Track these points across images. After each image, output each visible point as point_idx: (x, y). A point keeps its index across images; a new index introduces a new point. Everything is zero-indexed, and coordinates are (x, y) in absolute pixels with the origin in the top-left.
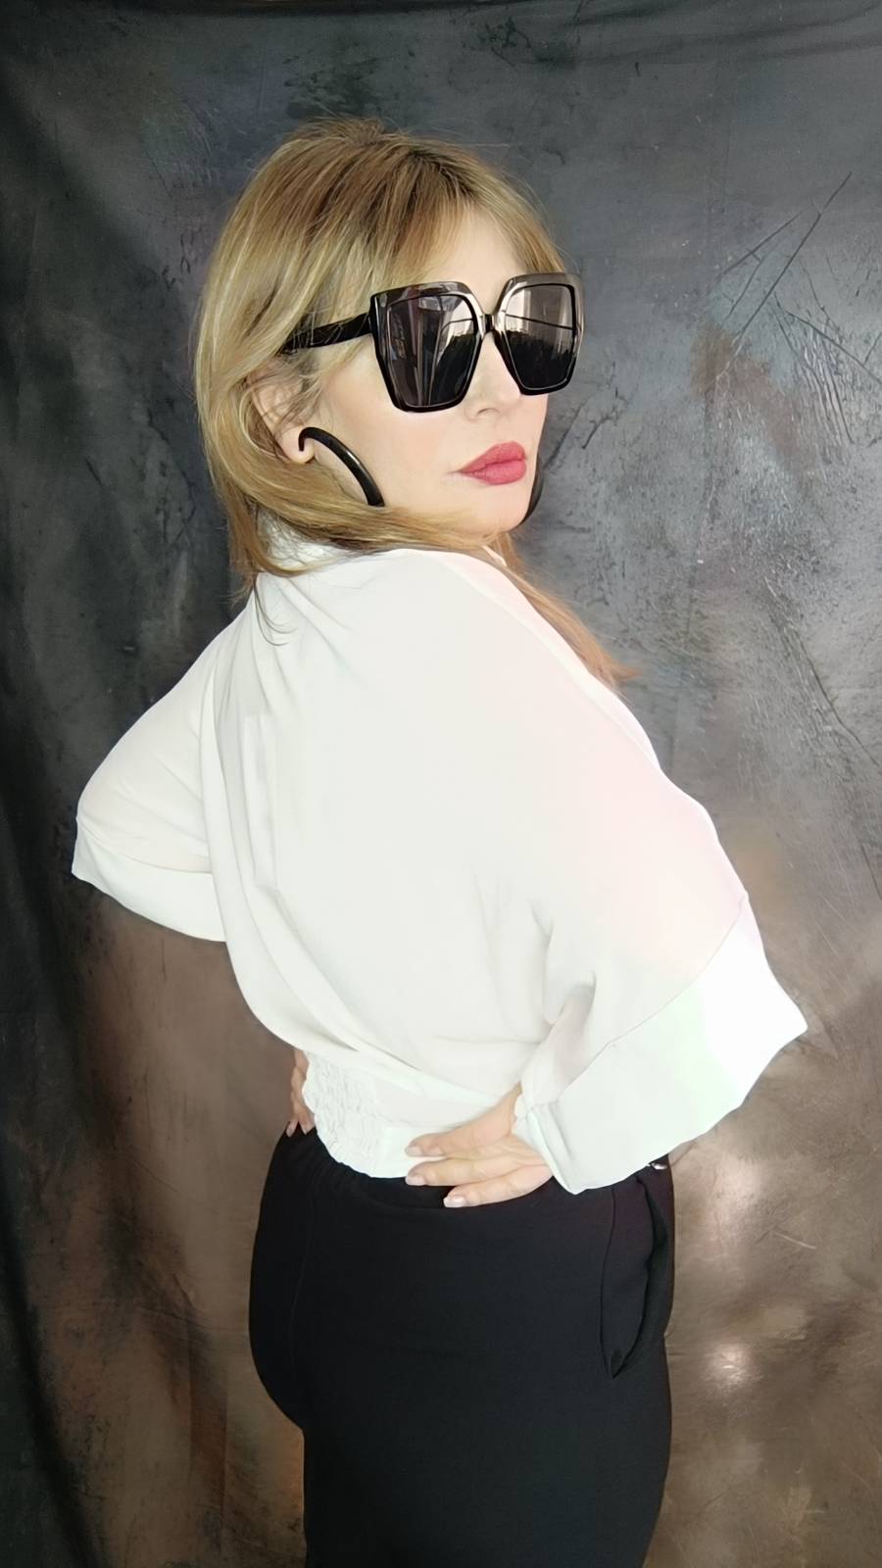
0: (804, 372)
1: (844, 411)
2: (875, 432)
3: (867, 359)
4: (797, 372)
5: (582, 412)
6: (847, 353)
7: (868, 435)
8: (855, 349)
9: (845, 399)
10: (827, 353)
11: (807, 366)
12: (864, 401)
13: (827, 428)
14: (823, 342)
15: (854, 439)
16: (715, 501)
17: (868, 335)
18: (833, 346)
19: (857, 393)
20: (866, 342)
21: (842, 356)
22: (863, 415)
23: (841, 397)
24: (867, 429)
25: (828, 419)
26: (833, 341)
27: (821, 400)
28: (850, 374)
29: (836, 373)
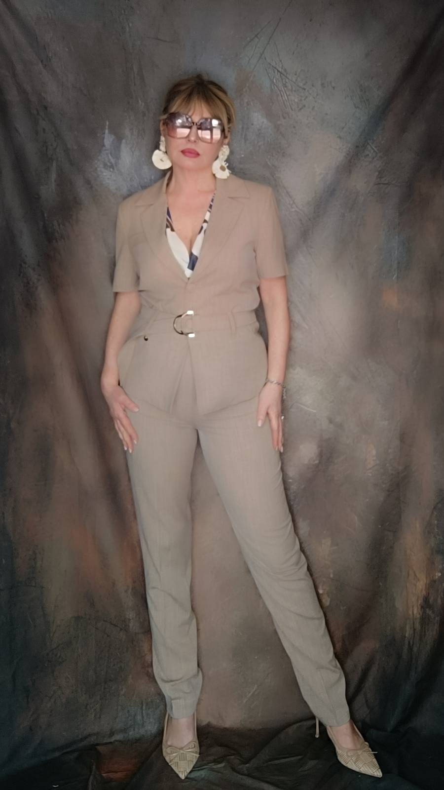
0: (274, 87)
1: (289, 100)
2: (300, 107)
3: (296, 80)
4: (271, 87)
7: (298, 107)
8: (292, 78)
9: (289, 95)
10: (282, 79)
11: (274, 84)
12: (296, 96)
13: (283, 106)
14: (280, 75)
15: (293, 108)
16: (246, 135)
17: (296, 72)
18: (284, 77)
19: (294, 92)
20: (296, 75)
21: (287, 80)
22: (296, 100)
23: (288, 93)
24: (297, 105)
25: (284, 102)
26: (284, 75)
27: (280, 96)
28: (290, 86)
29: (286, 87)
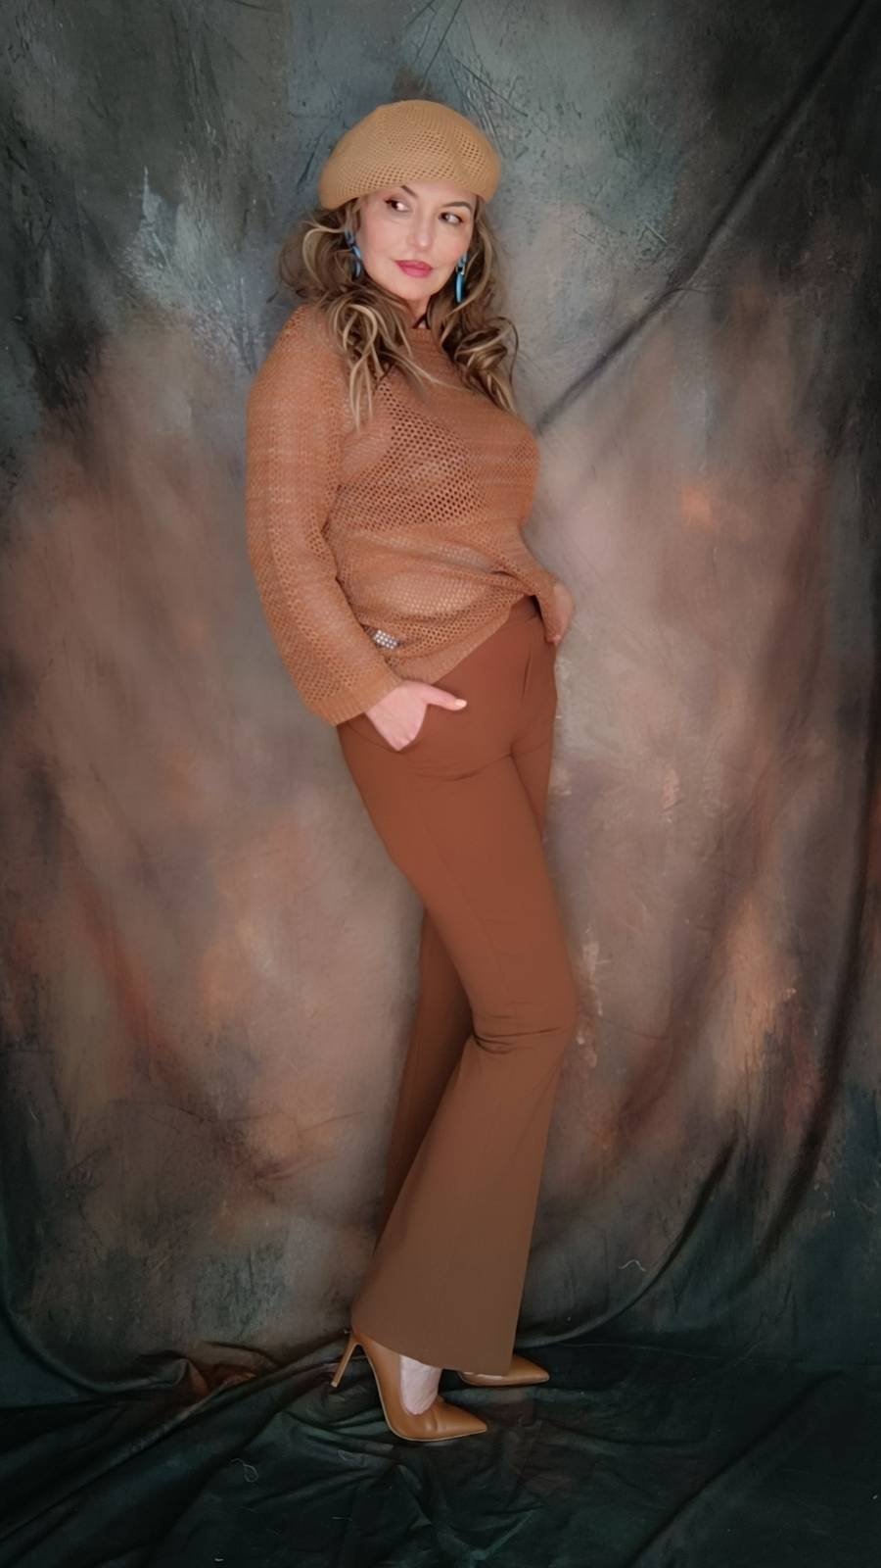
0: (469, 109)
1: (499, 134)
2: (519, 149)
3: (510, 96)
4: (463, 106)
5: (321, 141)
6: (496, 94)
7: (515, 151)
8: (501, 92)
9: (498, 126)
10: (483, 95)
11: (471, 104)
12: (511, 129)
14: (479, 85)
15: (507, 153)
17: (508, 80)
18: (486, 88)
19: (506, 121)
20: (508, 85)
22: (511, 137)
23: (495, 125)
24: (515, 147)
26: (485, 84)
28: (498, 106)
29: (491, 108)
